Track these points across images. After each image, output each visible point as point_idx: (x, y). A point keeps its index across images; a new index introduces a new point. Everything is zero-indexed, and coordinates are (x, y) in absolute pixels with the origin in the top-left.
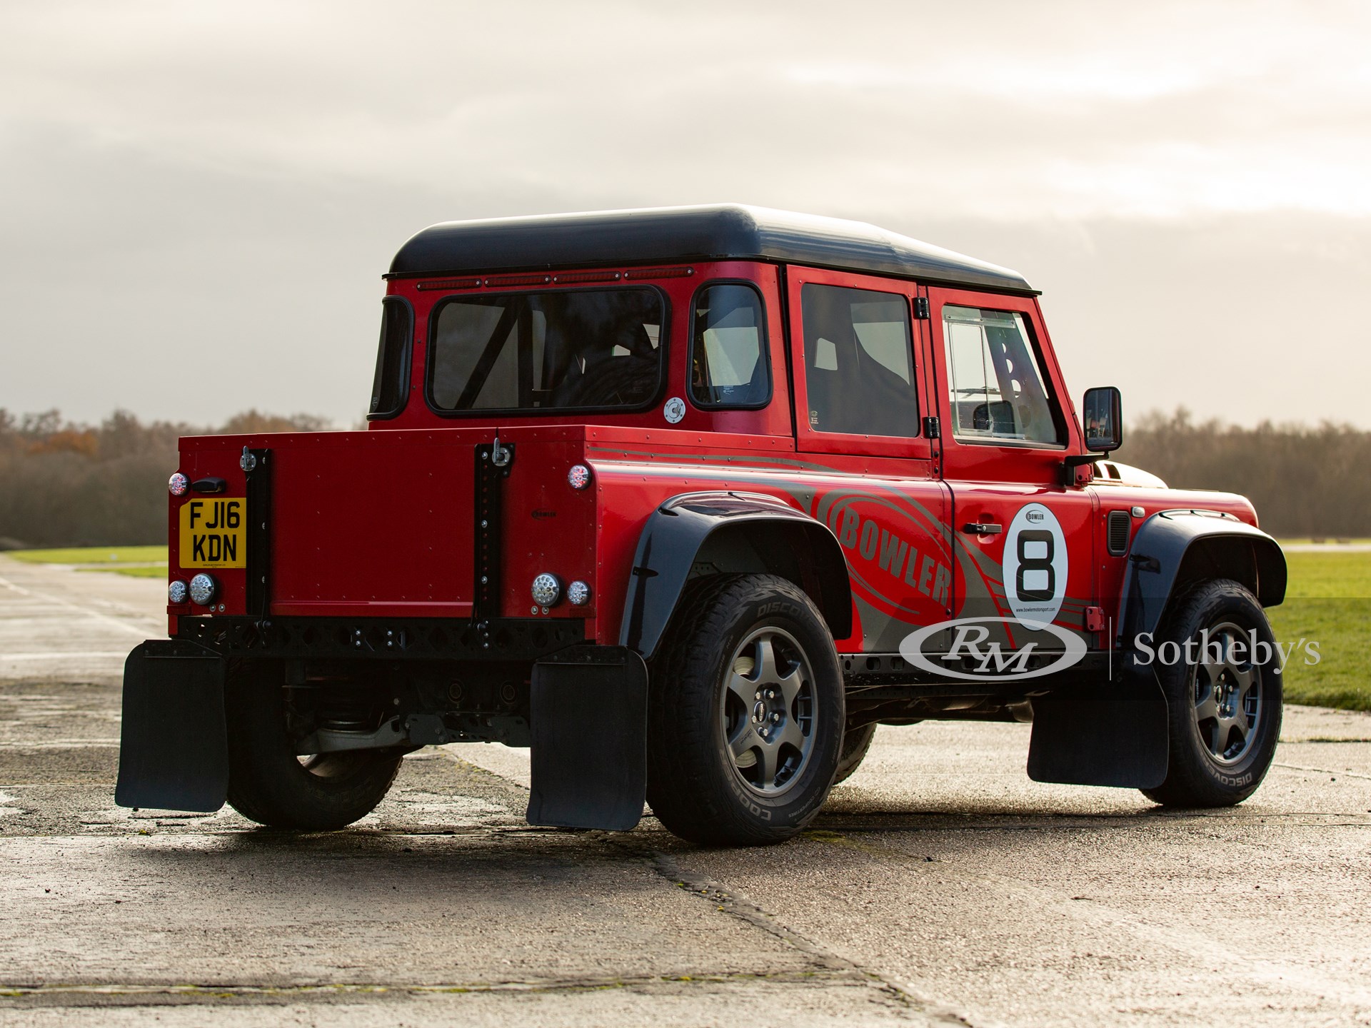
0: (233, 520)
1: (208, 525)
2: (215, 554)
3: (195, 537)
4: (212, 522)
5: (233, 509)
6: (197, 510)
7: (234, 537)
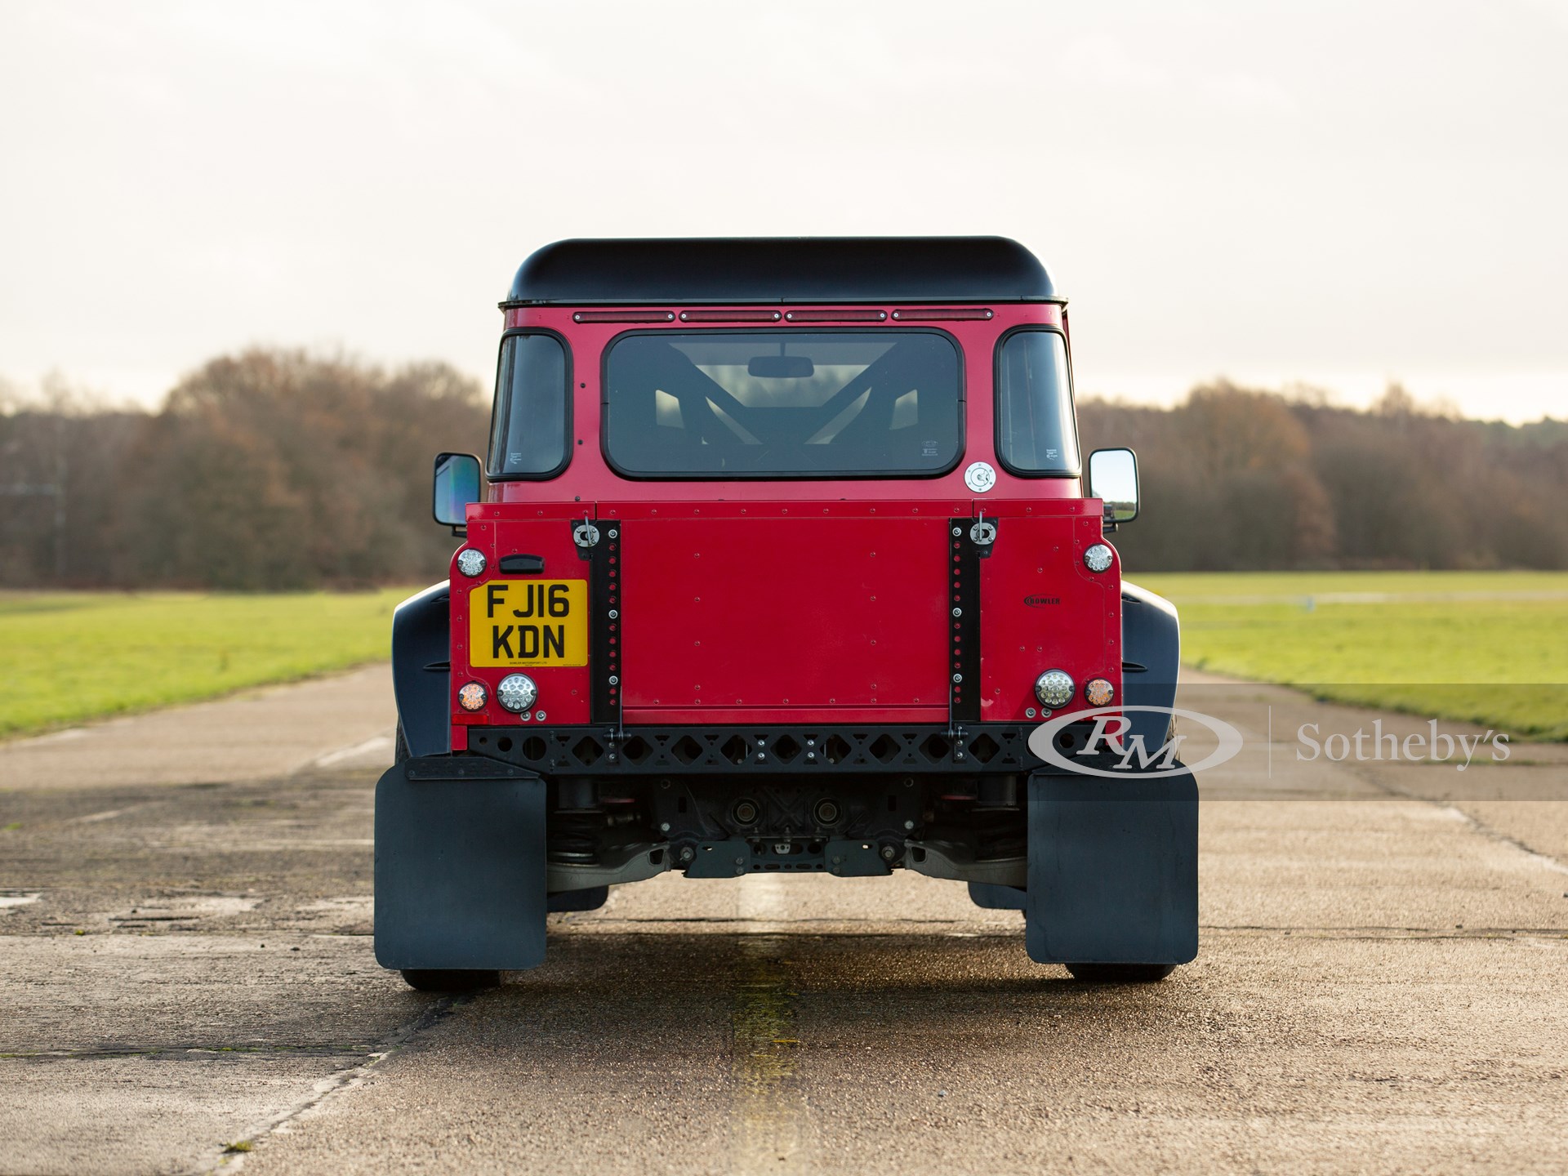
0: (559, 607)
1: (517, 613)
2: (529, 648)
3: (496, 629)
4: (524, 608)
5: (558, 594)
6: (497, 595)
7: (561, 628)
